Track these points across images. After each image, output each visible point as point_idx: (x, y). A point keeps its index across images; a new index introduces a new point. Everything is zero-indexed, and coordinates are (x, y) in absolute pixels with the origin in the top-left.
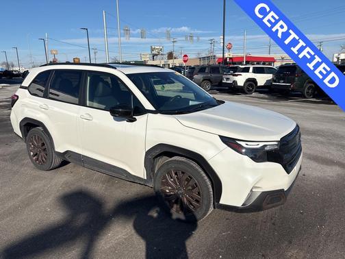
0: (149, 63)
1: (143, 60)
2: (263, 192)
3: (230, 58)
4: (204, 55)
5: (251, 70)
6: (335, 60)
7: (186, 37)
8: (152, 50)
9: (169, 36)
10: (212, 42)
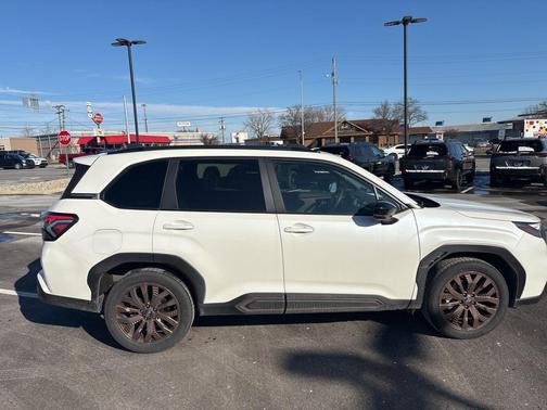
3: (102, 138)
6: (235, 141)
10: (60, 111)
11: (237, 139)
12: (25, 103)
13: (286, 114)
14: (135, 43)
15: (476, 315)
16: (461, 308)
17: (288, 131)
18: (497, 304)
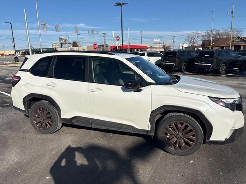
0: (58, 50)
1: (54, 47)
2: (235, 130)
3: (119, 47)
4: (98, 44)
5: (146, 55)
6: (181, 48)
7: (89, 31)
8: (61, 40)
9: (76, 30)
10: (105, 35)
11: (182, 47)
12: (89, 32)
13: (205, 34)
14: (123, 4)
15: (183, 144)
16: (175, 139)
17: (206, 43)
18: (195, 141)
